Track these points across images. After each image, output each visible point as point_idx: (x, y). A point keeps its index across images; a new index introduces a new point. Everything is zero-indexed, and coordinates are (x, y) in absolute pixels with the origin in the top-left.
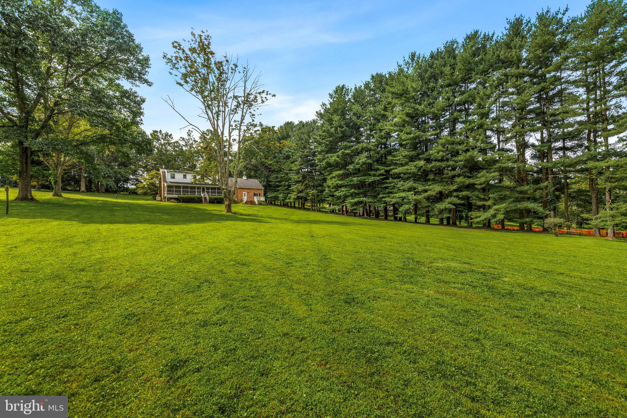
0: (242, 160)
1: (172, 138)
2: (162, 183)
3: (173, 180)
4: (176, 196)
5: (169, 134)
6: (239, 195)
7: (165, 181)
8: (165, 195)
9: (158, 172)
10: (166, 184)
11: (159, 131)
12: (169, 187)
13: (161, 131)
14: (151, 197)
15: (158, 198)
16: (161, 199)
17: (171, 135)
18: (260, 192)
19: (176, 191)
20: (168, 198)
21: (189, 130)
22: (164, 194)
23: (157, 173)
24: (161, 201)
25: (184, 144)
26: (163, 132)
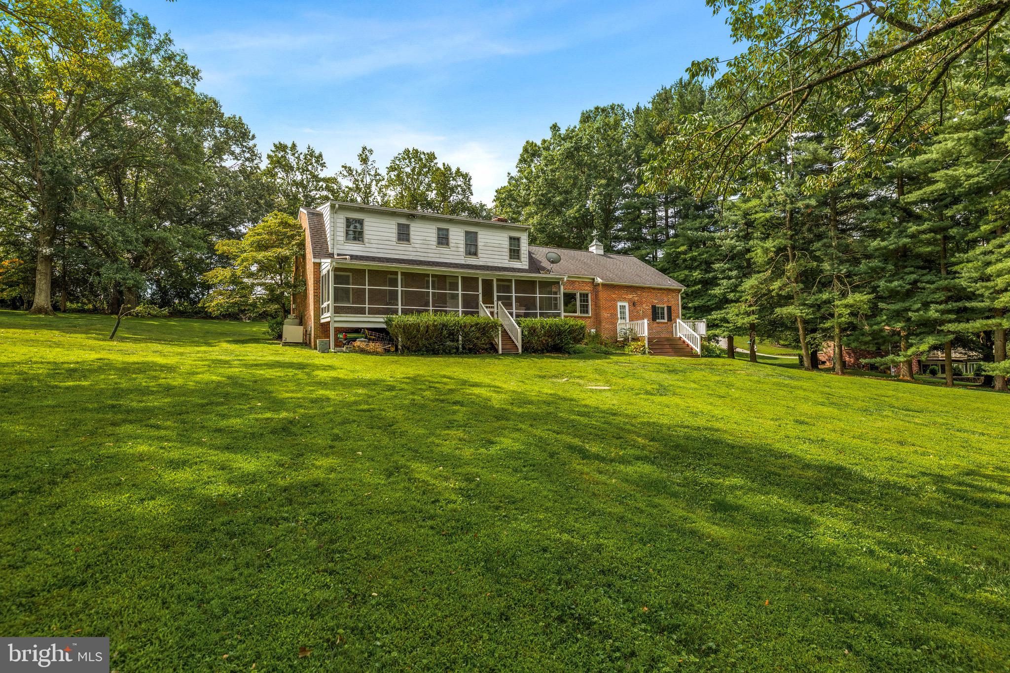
0: (533, 209)
1: (323, 165)
2: (310, 260)
3: (355, 248)
4: (379, 321)
5: (317, 153)
6: (605, 314)
7: (321, 250)
8: (326, 317)
9: (291, 221)
10: (326, 265)
11: (290, 145)
12: (342, 274)
13: (294, 146)
14: (262, 328)
15: (292, 331)
16: (306, 333)
17: (321, 155)
18: (672, 303)
19: (375, 297)
20: (338, 330)
21: (364, 149)
22: (319, 312)
23: (285, 224)
24: (305, 344)
25: (351, 185)
26: (302, 149)
